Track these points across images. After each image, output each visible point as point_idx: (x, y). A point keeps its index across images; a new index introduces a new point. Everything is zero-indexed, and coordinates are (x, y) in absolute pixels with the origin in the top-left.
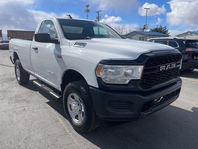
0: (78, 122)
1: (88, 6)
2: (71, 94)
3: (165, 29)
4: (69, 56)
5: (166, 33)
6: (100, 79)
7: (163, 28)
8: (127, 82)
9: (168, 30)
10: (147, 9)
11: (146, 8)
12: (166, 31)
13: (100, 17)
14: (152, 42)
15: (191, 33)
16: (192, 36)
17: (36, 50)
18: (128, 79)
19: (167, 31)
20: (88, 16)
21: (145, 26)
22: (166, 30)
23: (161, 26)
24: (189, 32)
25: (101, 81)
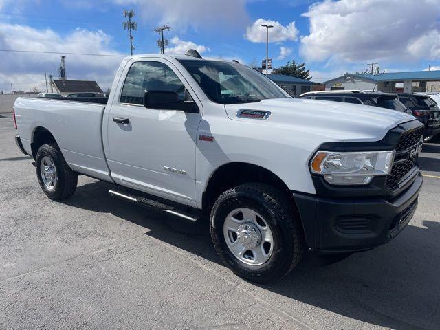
0: (254, 263)
1: (130, 15)
2: (236, 211)
3: (303, 69)
4: (236, 137)
5: (305, 78)
6: (321, 178)
7: (299, 67)
8: (368, 180)
9: (308, 71)
10: (267, 27)
11: (264, 26)
12: (304, 74)
13: (167, 41)
14: (310, 98)
15: (353, 77)
16: (355, 82)
17: (126, 125)
18: (369, 176)
19: (306, 74)
20: (131, 38)
21: (264, 62)
22: (306, 70)
23: (294, 63)
24: (348, 75)
25: (322, 181)
